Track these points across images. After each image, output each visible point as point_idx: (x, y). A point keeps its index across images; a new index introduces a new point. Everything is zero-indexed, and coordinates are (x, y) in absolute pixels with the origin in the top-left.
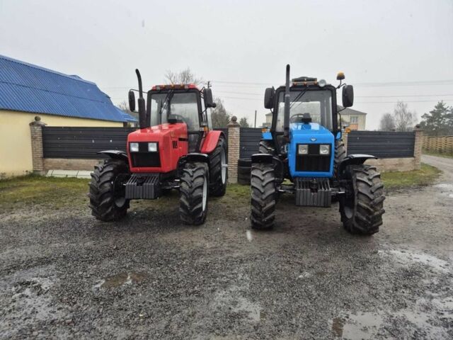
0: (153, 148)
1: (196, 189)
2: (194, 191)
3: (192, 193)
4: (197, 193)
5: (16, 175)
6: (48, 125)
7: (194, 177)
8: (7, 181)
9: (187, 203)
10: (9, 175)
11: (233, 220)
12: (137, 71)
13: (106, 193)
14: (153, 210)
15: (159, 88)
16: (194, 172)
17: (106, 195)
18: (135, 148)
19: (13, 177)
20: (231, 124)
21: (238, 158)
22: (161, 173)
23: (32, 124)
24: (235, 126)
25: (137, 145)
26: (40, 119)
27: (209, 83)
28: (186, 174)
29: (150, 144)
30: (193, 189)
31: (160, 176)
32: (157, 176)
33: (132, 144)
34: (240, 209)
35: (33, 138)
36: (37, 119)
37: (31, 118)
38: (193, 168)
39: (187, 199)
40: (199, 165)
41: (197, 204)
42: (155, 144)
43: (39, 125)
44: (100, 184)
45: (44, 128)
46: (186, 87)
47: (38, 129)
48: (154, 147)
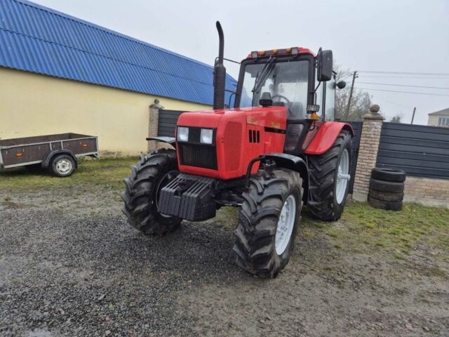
0: (206, 139)
1: (263, 218)
2: (258, 221)
3: (254, 225)
4: (265, 226)
5: (131, 155)
6: (166, 109)
7: (264, 196)
8: (122, 159)
9: (244, 240)
10: (124, 155)
11: (334, 281)
12: (218, 25)
13: (142, 196)
14: (221, 226)
15: (255, 56)
16: (266, 186)
17: (142, 199)
18: (184, 137)
19: (128, 156)
20: (369, 115)
21: (373, 166)
22: (217, 179)
23: (151, 107)
24: (374, 119)
25: (187, 130)
26: (158, 102)
27: (355, 73)
28: (252, 187)
29: (203, 131)
30: (258, 217)
31: (213, 185)
32: (209, 182)
33: (180, 129)
34: (357, 256)
35: (151, 121)
36: (156, 102)
37: (150, 101)
38: (266, 179)
39: (246, 234)
40: (280, 174)
41: (262, 246)
42: (211, 132)
43: (156, 108)
44: (136, 182)
45: (161, 111)
46: (295, 52)
47: (156, 112)
48: (209, 136)
